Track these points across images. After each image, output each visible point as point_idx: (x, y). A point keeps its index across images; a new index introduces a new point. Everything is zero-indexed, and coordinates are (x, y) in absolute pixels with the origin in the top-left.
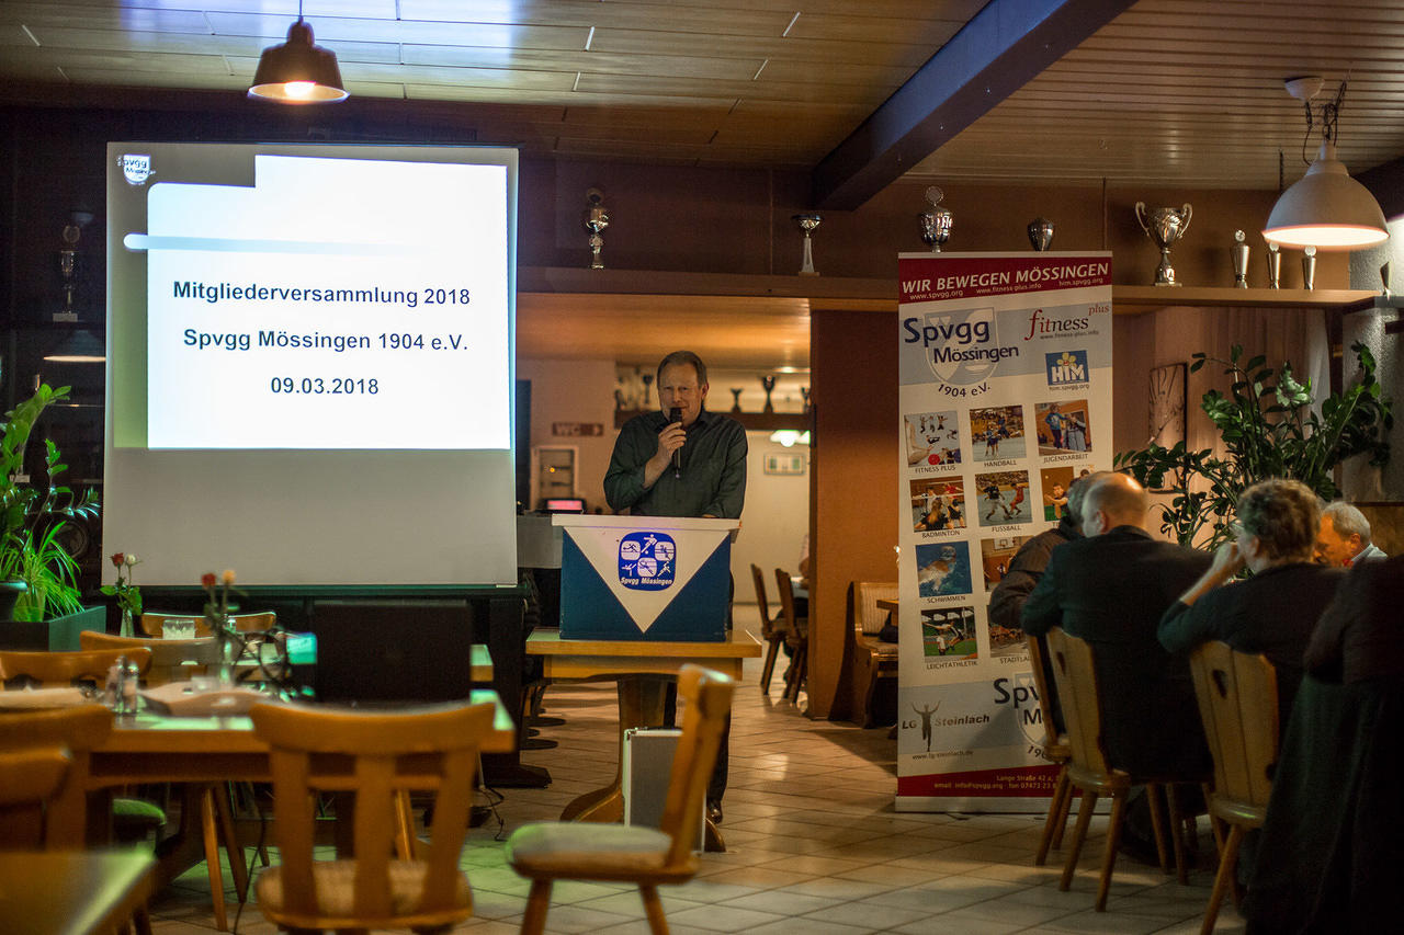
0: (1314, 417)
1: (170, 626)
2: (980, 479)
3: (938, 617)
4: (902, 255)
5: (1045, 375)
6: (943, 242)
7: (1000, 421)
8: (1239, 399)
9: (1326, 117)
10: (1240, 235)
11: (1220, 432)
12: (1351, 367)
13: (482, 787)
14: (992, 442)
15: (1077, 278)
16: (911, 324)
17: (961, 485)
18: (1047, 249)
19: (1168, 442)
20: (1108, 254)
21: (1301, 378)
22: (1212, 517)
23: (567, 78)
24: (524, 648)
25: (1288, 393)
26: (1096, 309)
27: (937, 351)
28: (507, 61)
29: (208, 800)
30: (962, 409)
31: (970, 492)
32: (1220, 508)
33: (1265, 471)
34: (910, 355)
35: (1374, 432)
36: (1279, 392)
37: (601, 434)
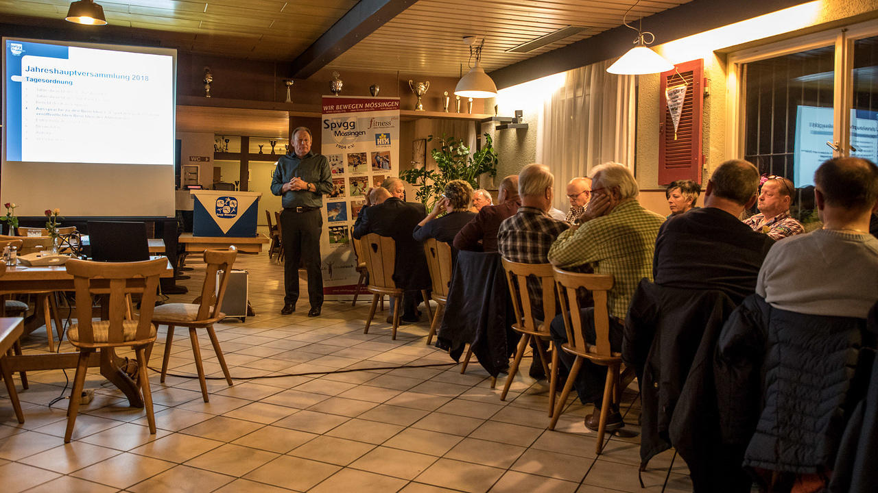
0: (470, 159)
1: (30, 232)
2: (351, 179)
3: (335, 229)
4: (323, 96)
5: (375, 142)
6: (339, 92)
7: (359, 158)
8: (444, 152)
9: (477, 51)
10: (446, 93)
11: (437, 164)
12: (484, 142)
13: (160, 294)
14: (355, 166)
15: (387, 107)
16: (327, 122)
17: (344, 181)
18: (377, 96)
19: (419, 167)
20: (399, 98)
21: (466, 145)
22: (434, 194)
23: (197, 23)
24: (178, 241)
25: (462, 150)
26: (394, 118)
27: (336, 132)
28: (173, 15)
29: (47, 300)
30: (345, 153)
31: (347, 183)
32: (437, 191)
33: (453, 177)
34: (326, 133)
35: (491, 165)
36: (458, 150)
37: (208, 161)
